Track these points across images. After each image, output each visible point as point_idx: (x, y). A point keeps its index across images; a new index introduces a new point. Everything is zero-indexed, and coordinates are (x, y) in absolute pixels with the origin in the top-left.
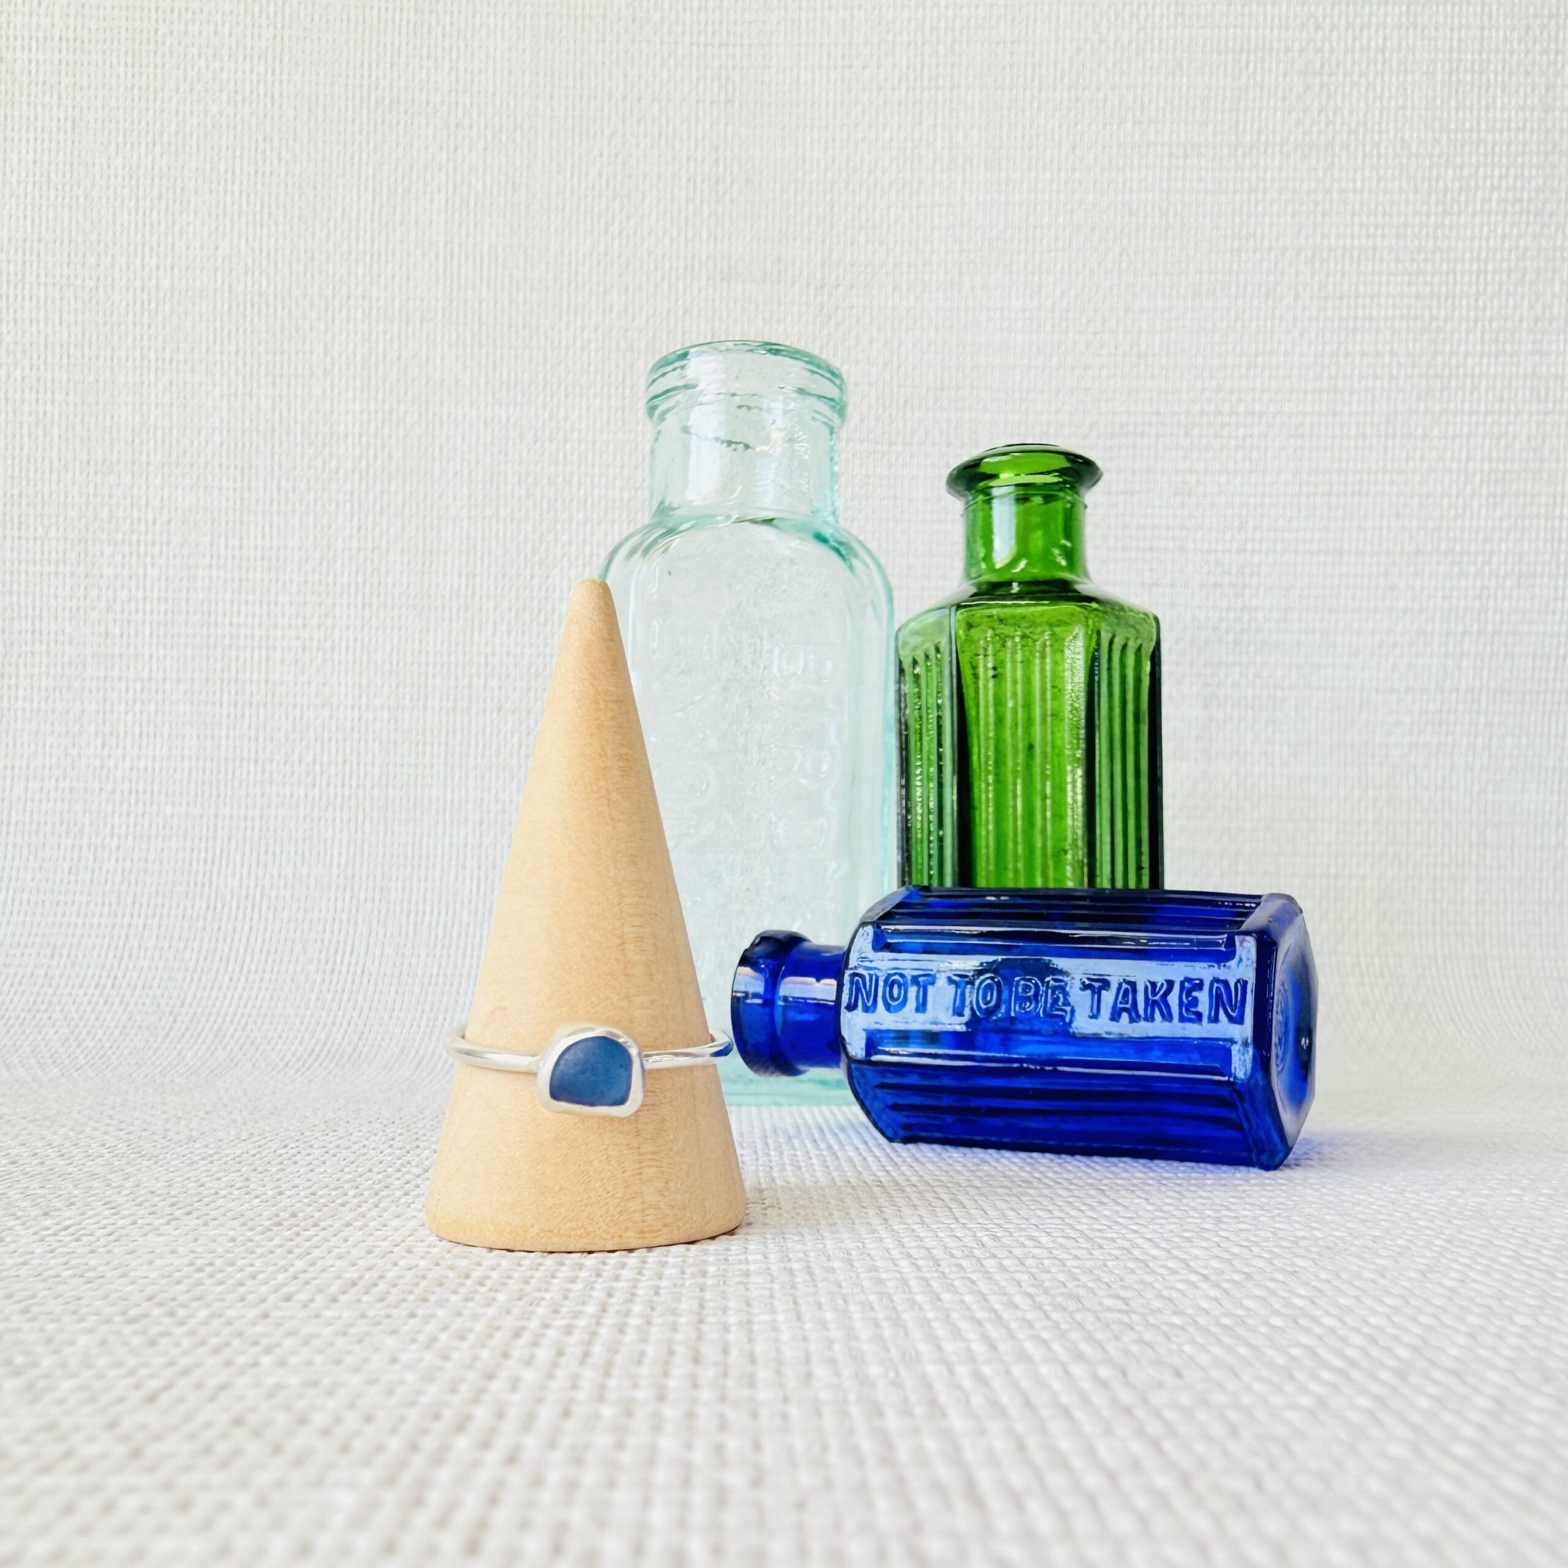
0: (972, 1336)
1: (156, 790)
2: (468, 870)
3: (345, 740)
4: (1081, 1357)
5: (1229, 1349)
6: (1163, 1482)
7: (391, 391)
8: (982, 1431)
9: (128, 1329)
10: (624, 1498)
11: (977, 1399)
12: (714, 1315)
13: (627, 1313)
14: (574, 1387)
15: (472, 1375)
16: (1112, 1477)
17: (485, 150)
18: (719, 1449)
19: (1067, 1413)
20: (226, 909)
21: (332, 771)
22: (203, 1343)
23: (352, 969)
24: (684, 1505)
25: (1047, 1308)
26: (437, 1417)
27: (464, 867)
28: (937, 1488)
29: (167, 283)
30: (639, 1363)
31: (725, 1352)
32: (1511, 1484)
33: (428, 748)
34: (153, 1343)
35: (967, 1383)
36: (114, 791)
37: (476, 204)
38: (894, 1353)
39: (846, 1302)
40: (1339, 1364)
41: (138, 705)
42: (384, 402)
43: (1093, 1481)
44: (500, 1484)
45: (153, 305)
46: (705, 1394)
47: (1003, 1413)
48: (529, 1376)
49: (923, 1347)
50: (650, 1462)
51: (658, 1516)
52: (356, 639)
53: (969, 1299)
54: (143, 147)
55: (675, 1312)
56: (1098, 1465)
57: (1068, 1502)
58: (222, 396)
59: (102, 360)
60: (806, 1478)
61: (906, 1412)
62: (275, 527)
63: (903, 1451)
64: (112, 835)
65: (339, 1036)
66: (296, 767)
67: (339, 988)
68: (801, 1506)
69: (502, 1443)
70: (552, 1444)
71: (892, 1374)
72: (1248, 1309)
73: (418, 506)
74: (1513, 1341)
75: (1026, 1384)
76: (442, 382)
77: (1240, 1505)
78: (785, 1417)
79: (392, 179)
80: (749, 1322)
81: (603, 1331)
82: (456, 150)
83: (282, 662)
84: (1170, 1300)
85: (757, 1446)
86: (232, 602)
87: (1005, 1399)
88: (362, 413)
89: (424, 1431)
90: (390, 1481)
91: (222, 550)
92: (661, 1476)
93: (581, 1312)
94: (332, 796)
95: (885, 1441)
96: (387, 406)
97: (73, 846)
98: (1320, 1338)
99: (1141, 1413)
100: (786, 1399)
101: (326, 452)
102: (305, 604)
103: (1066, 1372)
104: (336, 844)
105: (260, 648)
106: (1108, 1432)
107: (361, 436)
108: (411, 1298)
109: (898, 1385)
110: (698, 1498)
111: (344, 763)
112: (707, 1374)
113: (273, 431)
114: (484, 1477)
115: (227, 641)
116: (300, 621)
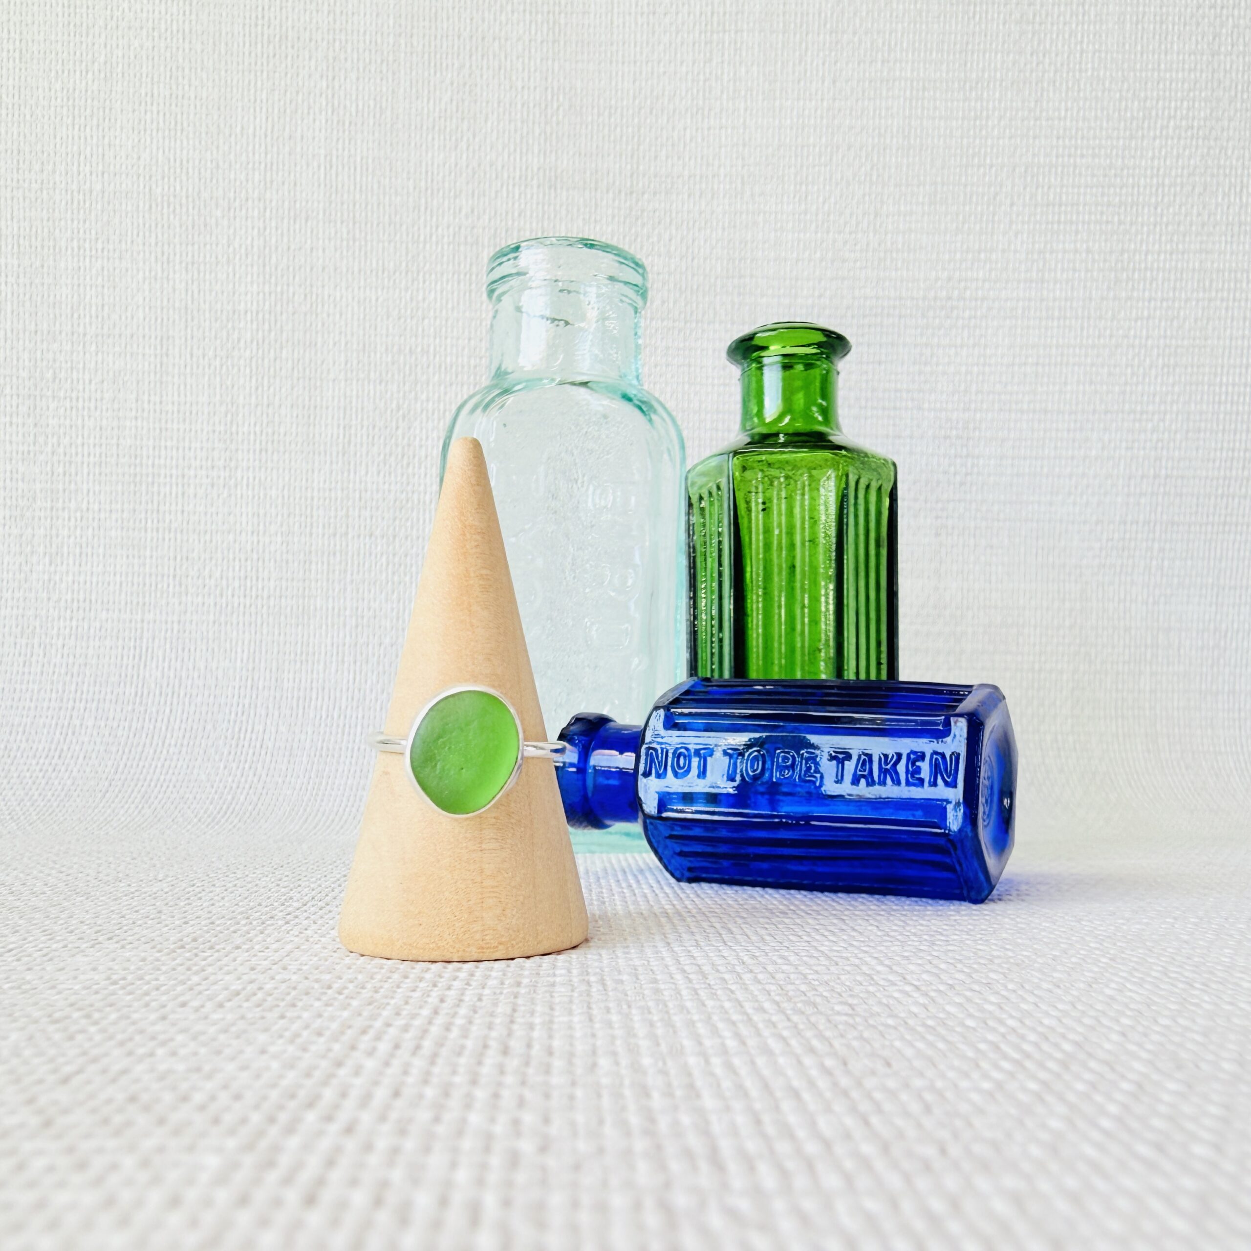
0: (727, 1034)
1: (93, 598)
2: (346, 665)
3: (246, 560)
4: (812, 1050)
5: (931, 1045)
6: (867, 1148)
7: (282, 276)
8: (728, 1109)
9: (51, 1028)
10: (437, 1161)
11: (726, 1084)
12: (523, 1017)
13: (455, 1015)
14: (405, 1073)
15: (324, 1064)
16: (827, 1144)
17: (358, 79)
18: (516, 1123)
19: (796, 1094)
20: (151, 695)
21: (237, 584)
22: (111, 1038)
23: (253, 744)
24: (484, 1167)
25: (789, 1012)
26: (293, 1096)
27: (343, 661)
28: (688, 1154)
29: (99, 187)
30: (459, 1054)
31: (529, 1046)
32: (1142, 1149)
33: (313, 567)
34: (71, 1038)
35: (719, 1070)
36: (60, 600)
37: (350, 123)
38: (664, 1048)
39: (629, 1007)
40: (1016, 1056)
41: (78, 532)
42: (276, 285)
43: (812, 1148)
44: (338, 1150)
45: (87, 204)
46: (509, 1079)
47: (746, 1095)
48: (370, 1064)
49: (688, 1043)
50: (460, 1133)
51: (462, 1176)
52: (254, 478)
53: (727, 1005)
54: (78, 73)
55: (492, 1015)
56: (817, 1135)
57: (790, 1165)
58: (144, 279)
59: (46, 249)
60: (583, 1146)
61: (668, 1093)
62: (188, 387)
63: (663, 1124)
64: (58, 635)
65: (242, 798)
66: (207, 581)
67: (243, 758)
68: (577, 1167)
69: (343, 1117)
70: (383, 1118)
71: (660, 1064)
72: (949, 1013)
73: (304, 369)
74: (1155, 1037)
75: (766, 1072)
76: (324, 269)
77: (927, 1167)
78: (572, 1098)
79: (282, 103)
80: (551, 1022)
81: (434, 1030)
82: (334, 79)
83: (195, 495)
84: (887, 1006)
85: (547, 1120)
86: (154, 448)
87: (748, 1083)
88: (258, 293)
89: (281, 1107)
90: (250, 1147)
91: (146, 405)
92: (467, 1144)
93: (418, 1014)
94: (236, 605)
95: (650, 1117)
96: (279, 289)
97: (27, 645)
98: (1003, 1036)
99: (855, 1094)
100: (574, 1084)
101: (230, 325)
102: (213, 449)
103: (800, 1062)
104: (240, 644)
105: (177, 484)
106: (828, 1110)
107: (257, 313)
108: (282, 1004)
109: (664, 1073)
110: (496, 1161)
111: (246, 578)
112: (513, 1063)
113: (186, 308)
114: (325, 1144)
115: (150, 479)
116: (209, 463)
